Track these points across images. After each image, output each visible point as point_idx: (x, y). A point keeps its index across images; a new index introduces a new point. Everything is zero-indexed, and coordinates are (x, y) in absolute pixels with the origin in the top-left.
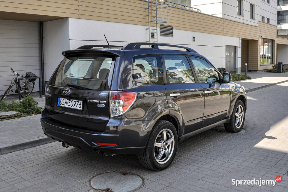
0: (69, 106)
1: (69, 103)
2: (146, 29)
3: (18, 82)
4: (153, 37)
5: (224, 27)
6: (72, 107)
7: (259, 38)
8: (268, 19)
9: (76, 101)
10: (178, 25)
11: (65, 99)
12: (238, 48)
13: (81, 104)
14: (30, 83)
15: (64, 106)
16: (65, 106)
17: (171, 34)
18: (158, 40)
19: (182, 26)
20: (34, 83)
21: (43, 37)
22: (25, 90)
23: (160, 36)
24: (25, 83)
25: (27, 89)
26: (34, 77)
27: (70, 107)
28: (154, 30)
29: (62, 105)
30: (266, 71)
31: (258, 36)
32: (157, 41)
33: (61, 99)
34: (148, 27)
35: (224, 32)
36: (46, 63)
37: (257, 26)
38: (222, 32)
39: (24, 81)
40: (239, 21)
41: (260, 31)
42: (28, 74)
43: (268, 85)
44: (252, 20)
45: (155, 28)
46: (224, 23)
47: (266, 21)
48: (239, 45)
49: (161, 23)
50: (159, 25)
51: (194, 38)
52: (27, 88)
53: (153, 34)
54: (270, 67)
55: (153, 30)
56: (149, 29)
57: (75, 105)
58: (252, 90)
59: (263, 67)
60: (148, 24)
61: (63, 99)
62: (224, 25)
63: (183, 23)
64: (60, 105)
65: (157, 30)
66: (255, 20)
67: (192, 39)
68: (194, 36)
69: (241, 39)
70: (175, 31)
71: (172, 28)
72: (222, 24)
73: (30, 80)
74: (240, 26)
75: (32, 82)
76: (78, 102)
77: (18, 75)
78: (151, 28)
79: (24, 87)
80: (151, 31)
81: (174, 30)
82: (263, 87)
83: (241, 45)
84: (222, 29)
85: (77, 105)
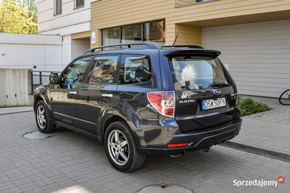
0: (215, 106)
1: (215, 102)
6: (219, 106)
9: (220, 99)
11: (210, 100)
13: (225, 100)
15: (211, 107)
16: (213, 107)
27: (217, 106)
29: (208, 108)
33: (205, 102)
57: (220, 103)
61: (207, 101)
64: (206, 108)
76: (222, 99)
85: (222, 103)
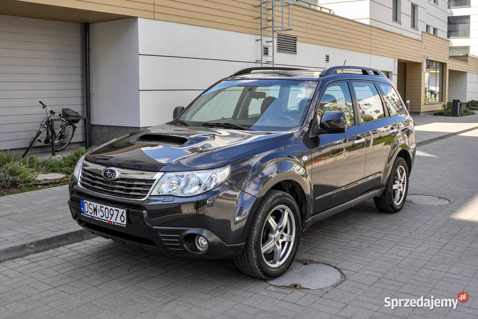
2: (257, 40)
3: (52, 125)
4: (267, 54)
5: (373, 41)
7: (423, 59)
8: (435, 30)
10: (304, 35)
12: (393, 76)
14: (68, 126)
17: (294, 50)
18: (274, 58)
19: (310, 36)
20: (74, 128)
21: (89, 50)
22: (59, 139)
23: (278, 52)
24: (61, 126)
25: (64, 138)
26: (76, 116)
28: (268, 42)
30: (432, 113)
31: (422, 56)
32: (273, 60)
34: (259, 37)
35: (373, 48)
36: (94, 94)
37: (420, 39)
38: (369, 48)
39: (60, 123)
40: (394, 31)
41: (425, 48)
42: (66, 112)
43: (448, 135)
44: (413, 31)
45: (271, 39)
46: (373, 33)
47: (432, 32)
48: (394, 71)
49: (279, 31)
50: (276, 35)
51: (328, 56)
52: (64, 136)
53: (267, 49)
54: (439, 107)
55: (266, 42)
56: (261, 40)
58: (427, 142)
59: (428, 106)
60: (260, 31)
62: (373, 37)
63: (311, 32)
65: (273, 42)
66: (417, 30)
67: (325, 59)
68: (328, 54)
69: (397, 60)
70: (299, 45)
71: (295, 39)
72: (370, 36)
73: (70, 122)
74: (396, 39)
75: (72, 125)
77: (52, 112)
78: (265, 39)
79: (60, 134)
80: (265, 44)
81: (298, 43)
82: (440, 138)
83: (396, 71)
84: (370, 44)
